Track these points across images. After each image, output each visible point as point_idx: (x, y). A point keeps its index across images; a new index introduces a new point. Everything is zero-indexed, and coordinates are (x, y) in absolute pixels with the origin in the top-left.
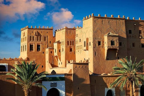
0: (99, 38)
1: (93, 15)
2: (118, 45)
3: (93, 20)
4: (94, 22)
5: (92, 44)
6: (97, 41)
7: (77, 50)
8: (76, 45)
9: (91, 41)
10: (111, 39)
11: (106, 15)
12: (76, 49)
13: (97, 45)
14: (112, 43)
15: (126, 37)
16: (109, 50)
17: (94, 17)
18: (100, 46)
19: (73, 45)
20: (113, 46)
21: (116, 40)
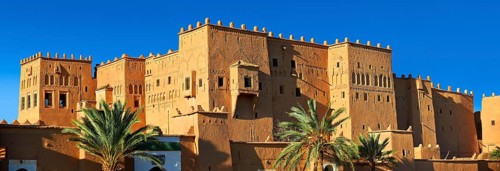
0: (221, 70)
1: (209, 21)
2: (257, 88)
3: (209, 31)
4: (211, 36)
5: (206, 82)
6: (216, 77)
7: (151, 104)
8: (148, 94)
9: (204, 75)
10: (245, 72)
11: (233, 24)
12: (147, 101)
13: (217, 84)
14: (247, 82)
15: (269, 73)
16: (241, 97)
17: (212, 26)
18: (222, 88)
19: (141, 93)
20: (249, 88)
21: (253, 75)
